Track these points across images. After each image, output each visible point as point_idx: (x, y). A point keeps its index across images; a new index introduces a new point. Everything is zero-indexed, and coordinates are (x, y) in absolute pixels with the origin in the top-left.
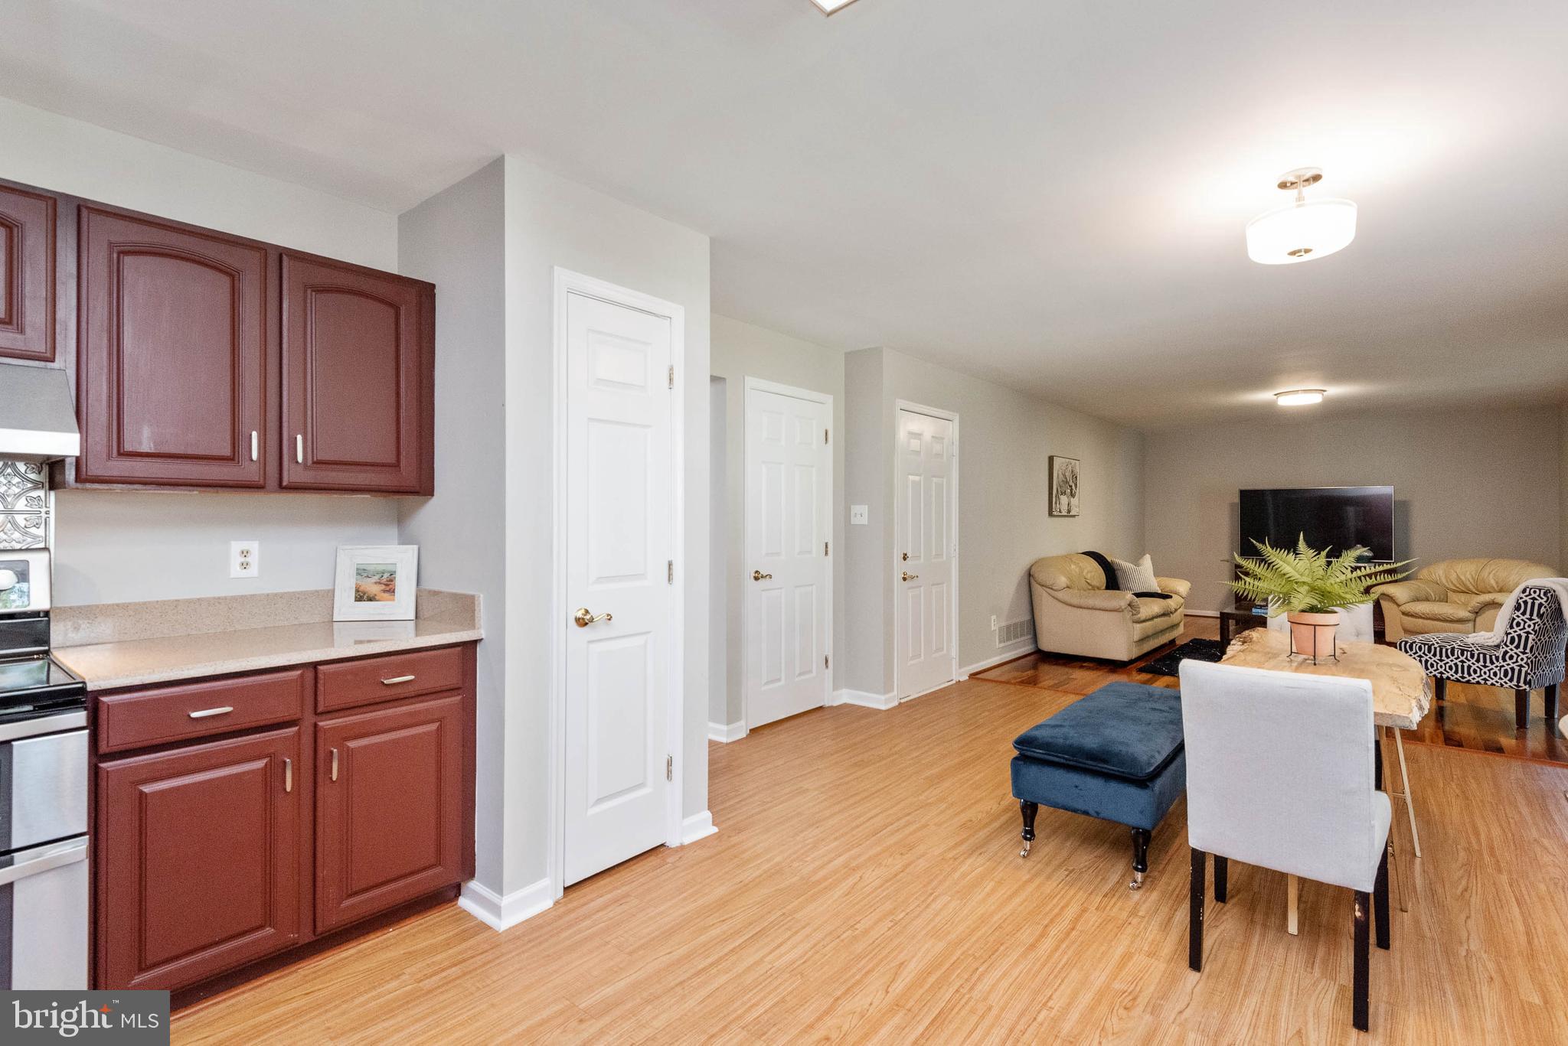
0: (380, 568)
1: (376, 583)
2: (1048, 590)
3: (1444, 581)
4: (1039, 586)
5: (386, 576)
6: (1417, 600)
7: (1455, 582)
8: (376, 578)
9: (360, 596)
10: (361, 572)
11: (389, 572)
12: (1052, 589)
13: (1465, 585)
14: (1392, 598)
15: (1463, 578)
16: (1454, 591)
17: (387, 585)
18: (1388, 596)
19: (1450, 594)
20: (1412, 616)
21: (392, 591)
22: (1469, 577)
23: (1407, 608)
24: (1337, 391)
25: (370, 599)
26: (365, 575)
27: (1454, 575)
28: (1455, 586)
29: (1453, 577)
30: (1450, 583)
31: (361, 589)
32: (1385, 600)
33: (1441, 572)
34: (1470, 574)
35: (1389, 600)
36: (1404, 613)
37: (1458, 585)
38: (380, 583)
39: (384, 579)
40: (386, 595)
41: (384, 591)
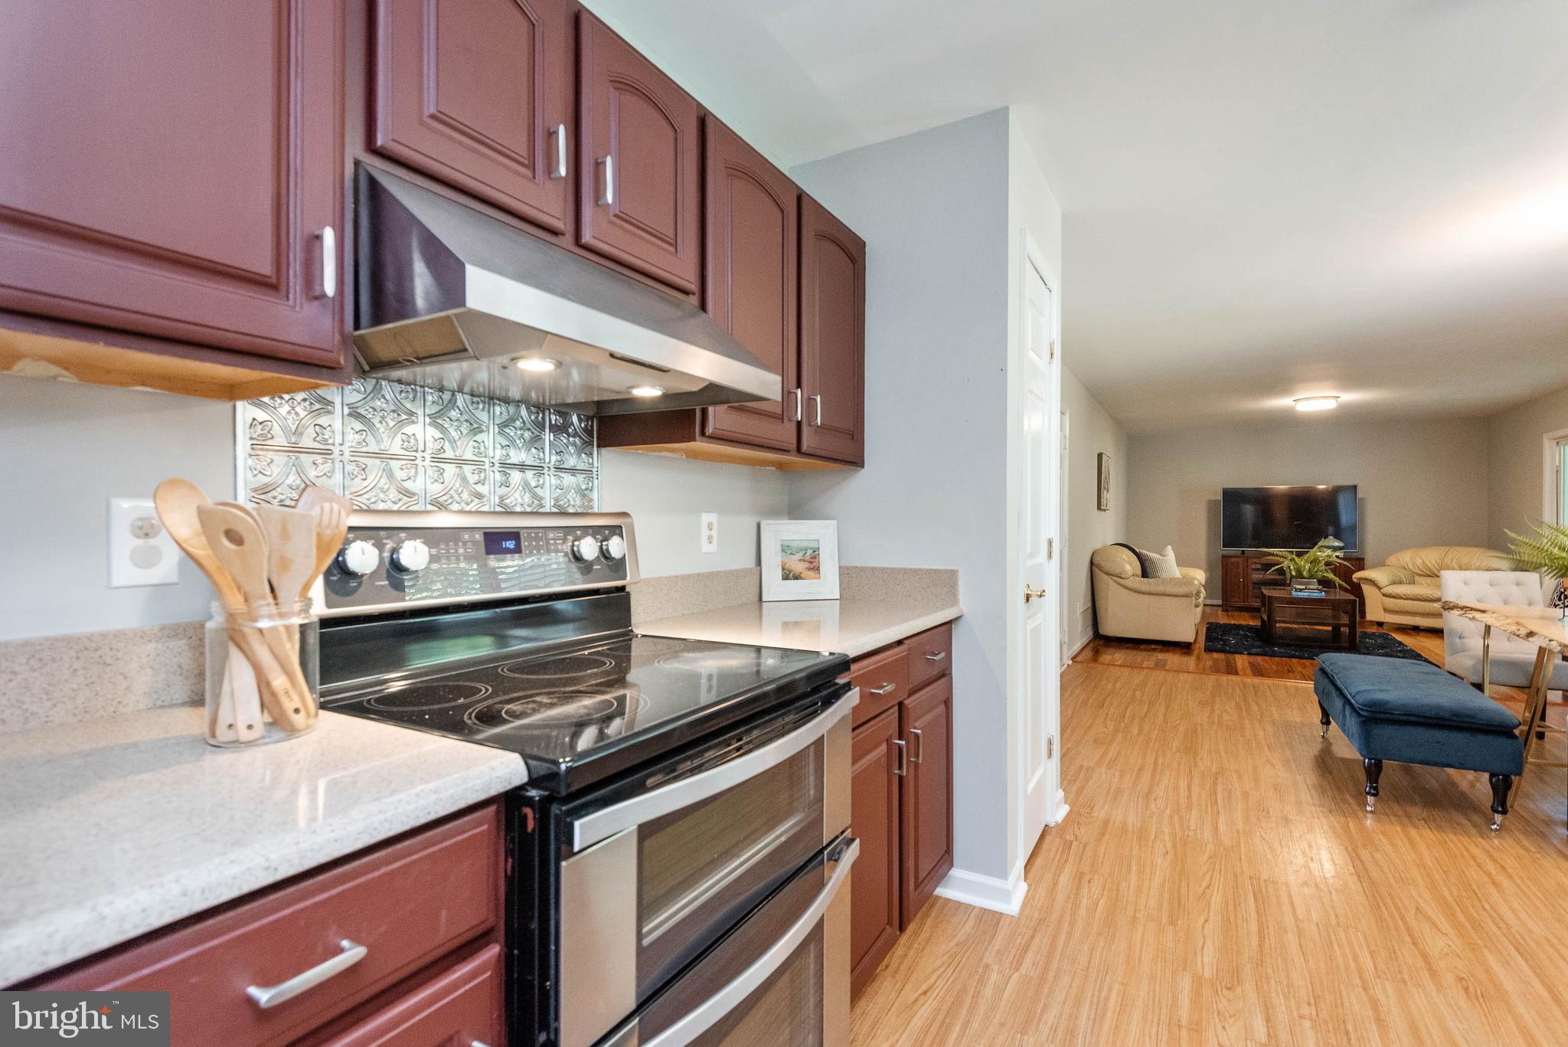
0: (804, 545)
1: (800, 560)
2: (1115, 578)
3: (1411, 567)
4: (1106, 576)
5: (809, 552)
6: (1394, 583)
7: (1421, 567)
8: (799, 556)
9: (788, 575)
10: (786, 549)
11: (811, 549)
12: (1121, 578)
13: (1431, 571)
14: (1373, 582)
15: (1429, 565)
16: (1420, 575)
17: (811, 563)
18: (1370, 580)
19: (1417, 578)
20: (1393, 597)
21: (817, 569)
22: (1433, 562)
23: (1387, 590)
24: (1351, 397)
25: (796, 578)
26: (790, 552)
27: (1420, 561)
28: (1420, 570)
29: (1419, 563)
31: (787, 566)
32: (1366, 584)
33: (1406, 559)
34: (1436, 560)
35: (1370, 584)
36: (1384, 595)
37: (1424, 571)
38: (804, 560)
39: (808, 557)
40: (811, 573)
41: (810, 569)
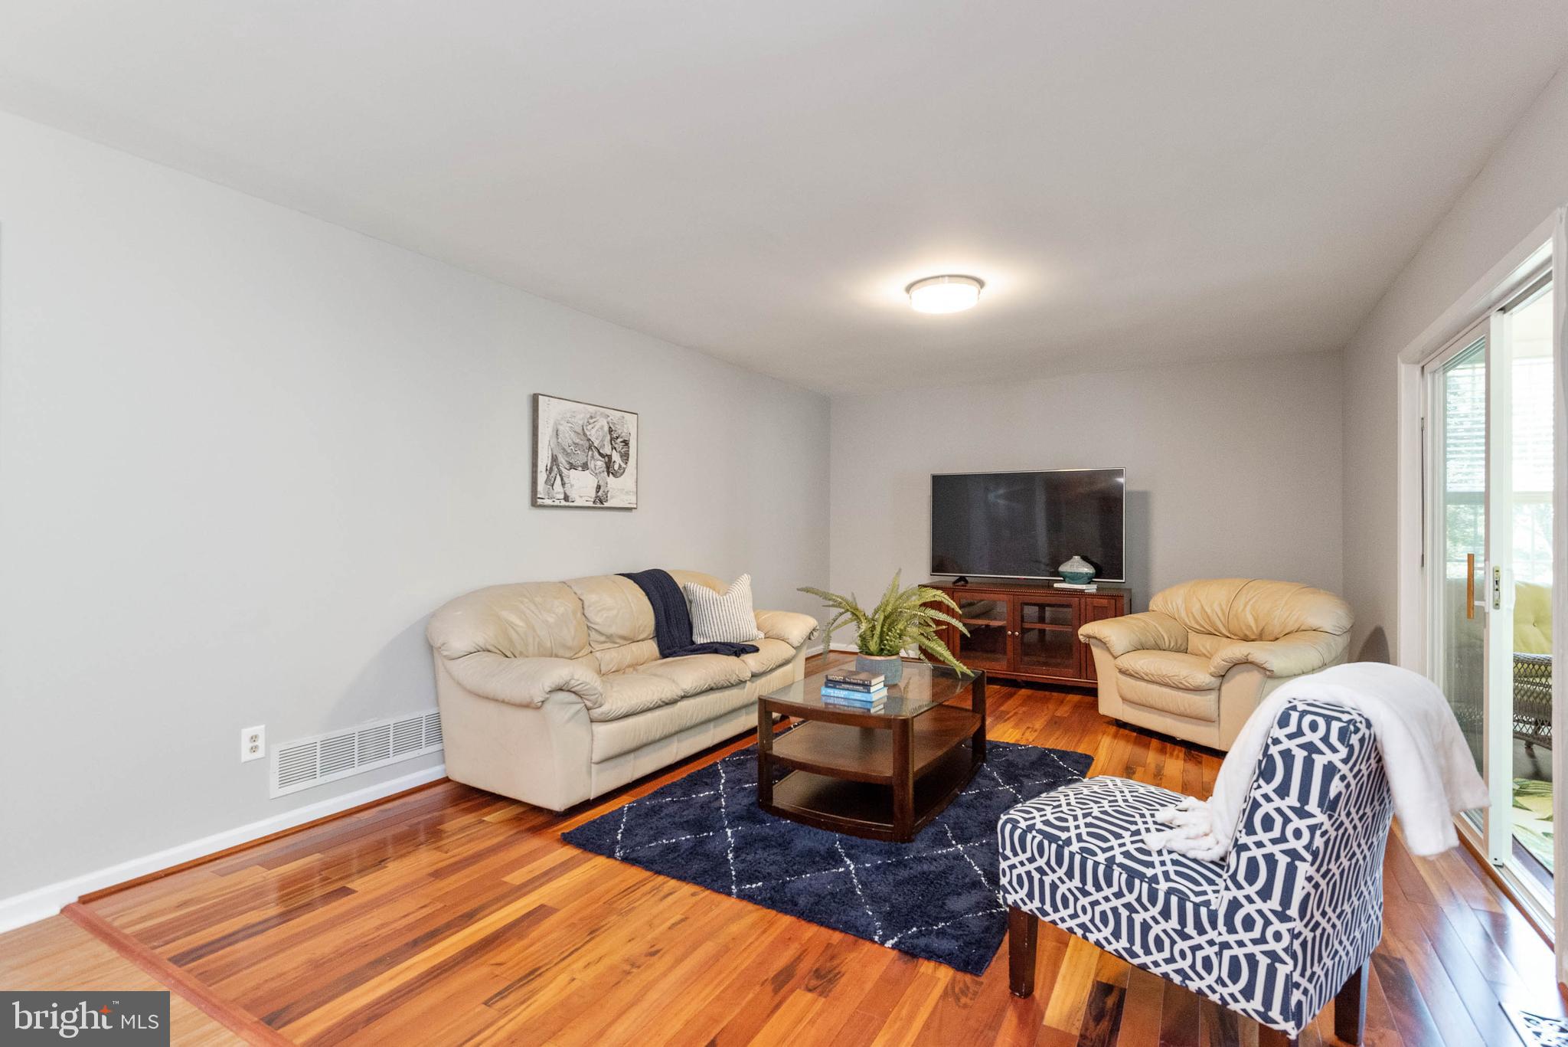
3: (1183, 614)
6: (1141, 647)
7: (1199, 618)
13: (1212, 620)
14: (1105, 644)
15: (1209, 611)
16: (1197, 633)
18: (1100, 640)
19: (1192, 636)
22: (1217, 609)
23: (1127, 662)
27: (1198, 606)
28: (1197, 622)
29: (1196, 609)
30: (1191, 619)
32: (1097, 646)
33: (1180, 601)
34: (1220, 605)
35: (1102, 648)
36: (1120, 671)
37: (1202, 623)
